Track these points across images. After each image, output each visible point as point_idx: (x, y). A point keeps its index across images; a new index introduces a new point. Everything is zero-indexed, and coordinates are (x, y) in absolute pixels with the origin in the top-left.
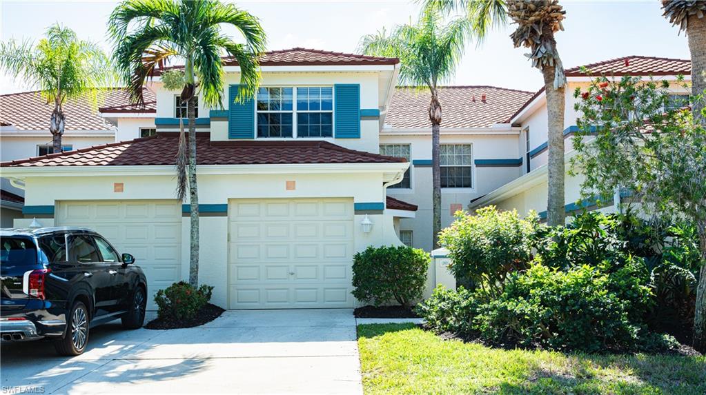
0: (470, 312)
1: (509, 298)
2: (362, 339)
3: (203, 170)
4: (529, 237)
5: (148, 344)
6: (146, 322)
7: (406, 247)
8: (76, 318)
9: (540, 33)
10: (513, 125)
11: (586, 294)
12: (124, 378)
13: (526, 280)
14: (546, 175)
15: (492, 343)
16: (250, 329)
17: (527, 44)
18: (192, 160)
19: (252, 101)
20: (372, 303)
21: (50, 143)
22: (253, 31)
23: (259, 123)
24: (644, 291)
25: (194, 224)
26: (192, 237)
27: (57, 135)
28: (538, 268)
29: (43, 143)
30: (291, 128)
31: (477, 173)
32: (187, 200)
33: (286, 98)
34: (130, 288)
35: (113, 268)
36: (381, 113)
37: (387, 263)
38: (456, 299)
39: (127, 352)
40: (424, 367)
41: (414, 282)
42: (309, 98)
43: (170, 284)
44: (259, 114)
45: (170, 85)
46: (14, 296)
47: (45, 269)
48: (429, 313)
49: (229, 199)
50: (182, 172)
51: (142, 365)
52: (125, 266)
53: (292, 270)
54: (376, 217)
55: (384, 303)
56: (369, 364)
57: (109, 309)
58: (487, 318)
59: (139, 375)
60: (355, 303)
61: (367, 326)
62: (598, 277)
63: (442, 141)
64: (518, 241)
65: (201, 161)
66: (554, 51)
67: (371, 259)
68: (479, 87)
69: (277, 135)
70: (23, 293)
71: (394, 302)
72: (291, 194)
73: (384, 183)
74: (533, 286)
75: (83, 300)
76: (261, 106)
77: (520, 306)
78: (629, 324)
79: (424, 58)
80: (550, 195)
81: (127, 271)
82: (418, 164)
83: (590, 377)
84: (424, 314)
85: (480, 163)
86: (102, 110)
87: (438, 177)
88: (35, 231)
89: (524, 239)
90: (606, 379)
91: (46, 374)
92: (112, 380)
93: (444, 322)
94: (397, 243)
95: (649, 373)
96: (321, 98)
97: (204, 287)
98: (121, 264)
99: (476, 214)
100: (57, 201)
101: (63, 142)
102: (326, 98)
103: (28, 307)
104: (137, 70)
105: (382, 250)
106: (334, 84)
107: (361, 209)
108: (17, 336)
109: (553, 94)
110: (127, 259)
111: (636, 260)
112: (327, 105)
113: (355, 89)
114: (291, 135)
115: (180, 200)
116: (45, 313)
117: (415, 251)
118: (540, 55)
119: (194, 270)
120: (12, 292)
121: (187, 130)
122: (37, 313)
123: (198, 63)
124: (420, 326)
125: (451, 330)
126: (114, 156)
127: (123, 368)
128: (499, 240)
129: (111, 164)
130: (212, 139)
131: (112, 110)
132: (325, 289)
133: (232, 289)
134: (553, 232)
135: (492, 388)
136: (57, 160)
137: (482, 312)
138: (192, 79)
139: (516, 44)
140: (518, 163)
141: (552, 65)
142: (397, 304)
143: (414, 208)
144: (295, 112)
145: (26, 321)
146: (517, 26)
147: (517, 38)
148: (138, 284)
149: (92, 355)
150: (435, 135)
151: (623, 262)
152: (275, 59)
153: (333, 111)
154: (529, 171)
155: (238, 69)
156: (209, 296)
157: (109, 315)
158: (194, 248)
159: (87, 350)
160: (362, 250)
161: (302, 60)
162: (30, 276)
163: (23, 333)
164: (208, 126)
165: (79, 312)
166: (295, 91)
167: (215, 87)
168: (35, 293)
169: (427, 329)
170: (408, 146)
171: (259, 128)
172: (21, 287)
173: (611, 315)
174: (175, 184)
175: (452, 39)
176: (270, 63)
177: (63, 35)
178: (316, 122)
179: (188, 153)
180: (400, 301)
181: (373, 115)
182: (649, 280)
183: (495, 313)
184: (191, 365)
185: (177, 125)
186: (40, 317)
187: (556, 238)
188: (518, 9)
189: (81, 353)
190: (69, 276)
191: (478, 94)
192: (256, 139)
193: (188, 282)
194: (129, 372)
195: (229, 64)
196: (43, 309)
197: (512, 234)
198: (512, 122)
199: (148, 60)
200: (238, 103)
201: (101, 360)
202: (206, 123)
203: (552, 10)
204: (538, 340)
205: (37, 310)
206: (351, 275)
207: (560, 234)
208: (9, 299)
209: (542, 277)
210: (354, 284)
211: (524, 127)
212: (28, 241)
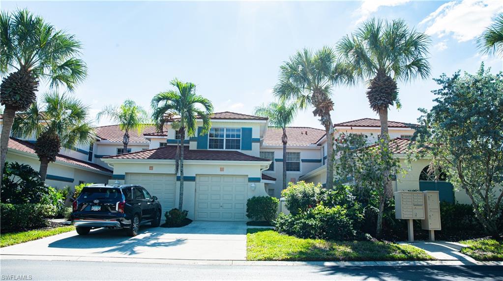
0: (292, 224)
1: (307, 219)
2: (249, 234)
3: (186, 162)
4: (318, 194)
5: (161, 233)
6: (160, 225)
7: (269, 196)
8: (135, 221)
9: (324, 111)
10: (318, 145)
11: (337, 217)
12: (154, 245)
13: (315, 211)
14: (326, 169)
15: (300, 236)
16: (203, 229)
17: (319, 115)
18: (182, 158)
19: (207, 134)
20: (254, 219)
21: (123, 147)
22: (209, 106)
23: (210, 143)
24: (360, 216)
25: (182, 185)
26: (180, 190)
27: (126, 144)
28: (320, 207)
29: (119, 147)
30: (223, 145)
31: (302, 165)
32: (179, 174)
33: (222, 133)
34: (155, 210)
35: (149, 201)
36: (261, 139)
37: (261, 203)
38: (287, 219)
39: (154, 236)
40: (271, 245)
41: (272, 211)
42: (231, 133)
43: (171, 209)
44: (210, 139)
45: (174, 127)
46: (113, 212)
47: (124, 201)
48: (276, 224)
49: (196, 175)
50: (177, 163)
51: (160, 241)
52: (153, 201)
53: (221, 205)
54: (257, 183)
55: (259, 220)
56: (250, 243)
57: (147, 218)
58: (298, 226)
59: (159, 244)
60: (247, 219)
61: (251, 229)
62: (343, 211)
63: (287, 151)
64: (313, 196)
65: (185, 159)
66: (330, 119)
67: (254, 201)
68: (305, 128)
69: (217, 148)
70: (115, 210)
71: (263, 219)
72: (222, 173)
73: (261, 169)
74: (317, 214)
75: (138, 214)
76: (211, 135)
77: (312, 222)
78: (353, 230)
79: (280, 116)
80: (328, 177)
81: (154, 203)
82: (277, 160)
83: (334, 249)
84: (274, 225)
85: (303, 161)
86: (145, 135)
87: (285, 167)
88: (121, 186)
89: (316, 194)
90: (339, 250)
91: (123, 242)
92: (149, 246)
93: (282, 228)
94: (266, 195)
95: (357, 248)
96: (235, 133)
97: (185, 211)
98: (152, 200)
99: (297, 184)
100: (126, 173)
101: (128, 147)
102: (238, 133)
103: (117, 216)
104: (161, 121)
105: (259, 198)
106: (242, 127)
107: (251, 180)
108: (113, 227)
109: (329, 136)
110: (154, 198)
111: (358, 204)
112: (238, 136)
113: (250, 130)
114: (223, 148)
115: (176, 174)
116: (124, 219)
117: (273, 198)
118: (324, 120)
119: (181, 204)
120: (112, 210)
121: (180, 145)
122: (121, 219)
123: (186, 117)
124: (273, 230)
125: (284, 231)
126: (150, 155)
127: (153, 242)
128: (305, 195)
129: (148, 158)
130: (190, 149)
131: (149, 135)
132: (235, 213)
133: (196, 212)
134: (327, 192)
135: (295, 253)
136: (127, 156)
137: (297, 224)
138: (183, 125)
139: (315, 115)
140: (319, 161)
141: (328, 124)
142: (265, 220)
143: (275, 179)
144: (225, 138)
145: (116, 222)
146: (315, 108)
147: (315, 113)
148: (158, 208)
149: (141, 236)
150: (285, 148)
151: (354, 205)
152: (217, 116)
153: (241, 139)
154: (324, 164)
155: (202, 120)
156: (186, 214)
157: (147, 221)
158: (181, 194)
159: (138, 234)
160: (251, 197)
161: (228, 117)
162: (119, 204)
163: (115, 226)
164: (189, 143)
165: (136, 219)
166: (225, 130)
167: (193, 129)
168: (121, 211)
169: (275, 231)
170: (273, 153)
171: (210, 145)
172: (115, 208)
173: (345, 226)
174: (174, 168)
175: (293, 108)
176: (215, 118)
177: (130, 103)
178: (233, 143)
179: (180, 155)
180: (266, 219)
181: (257, 140)
182: (363, 212)
183: (302, 224)
184: (179, 242)
185: (176, 143)
186: (122, 220)
187: (329, 195)
188: (316, 101)
189: (136, 235)
190: (132, 204)
191: (304, 131)
192: (209, 149)
193: (178, 208)
194: (155, 243)
195: (198, 118)
196: (123, 217)
197: (311, 193)
198: (317, 143)
199: (166, 116)
200: (201, 135)
201: (144, 238)
202: (188, 142)
203: (329, 102)
204: (318, 235)
205: (120, 217)
206: (246, 207)
207: (330, 193)
208: (110, 212)
209: (321, 210)
210: (247, 212)
211: (322, 146)
212: (118, 190)
